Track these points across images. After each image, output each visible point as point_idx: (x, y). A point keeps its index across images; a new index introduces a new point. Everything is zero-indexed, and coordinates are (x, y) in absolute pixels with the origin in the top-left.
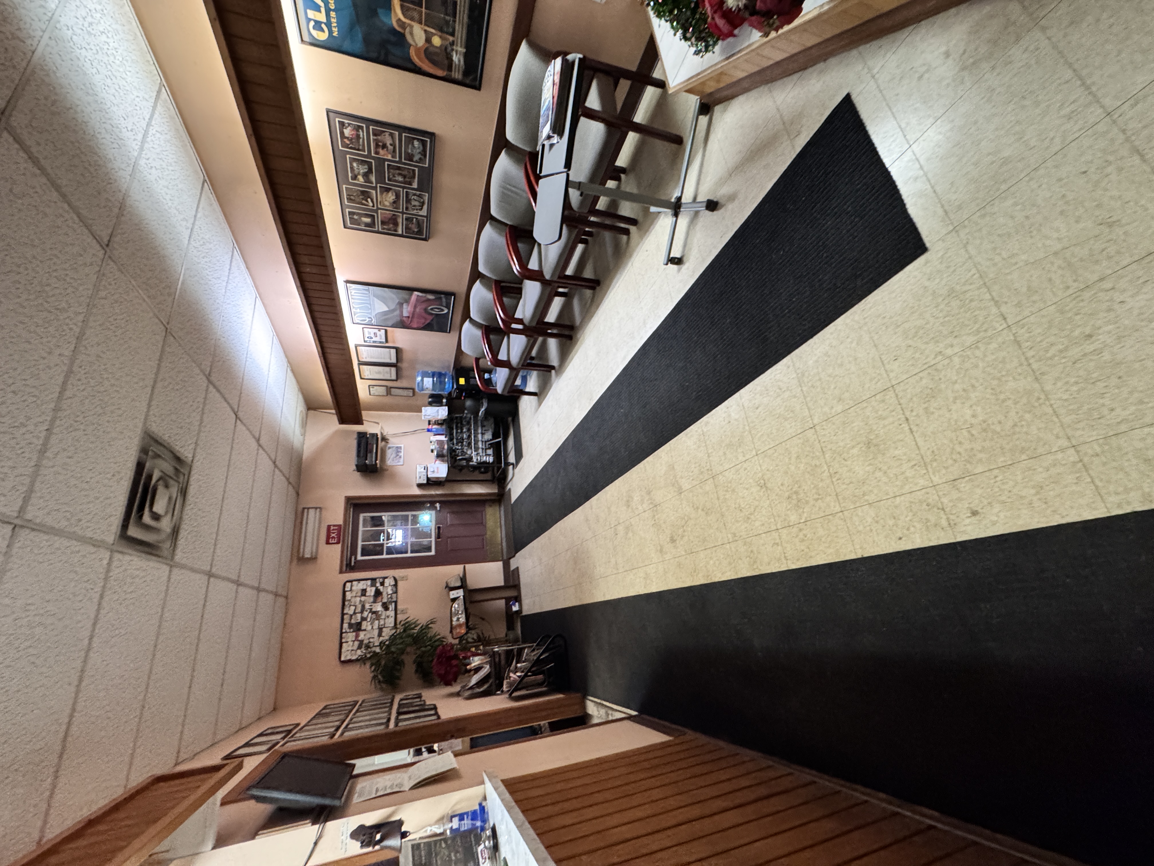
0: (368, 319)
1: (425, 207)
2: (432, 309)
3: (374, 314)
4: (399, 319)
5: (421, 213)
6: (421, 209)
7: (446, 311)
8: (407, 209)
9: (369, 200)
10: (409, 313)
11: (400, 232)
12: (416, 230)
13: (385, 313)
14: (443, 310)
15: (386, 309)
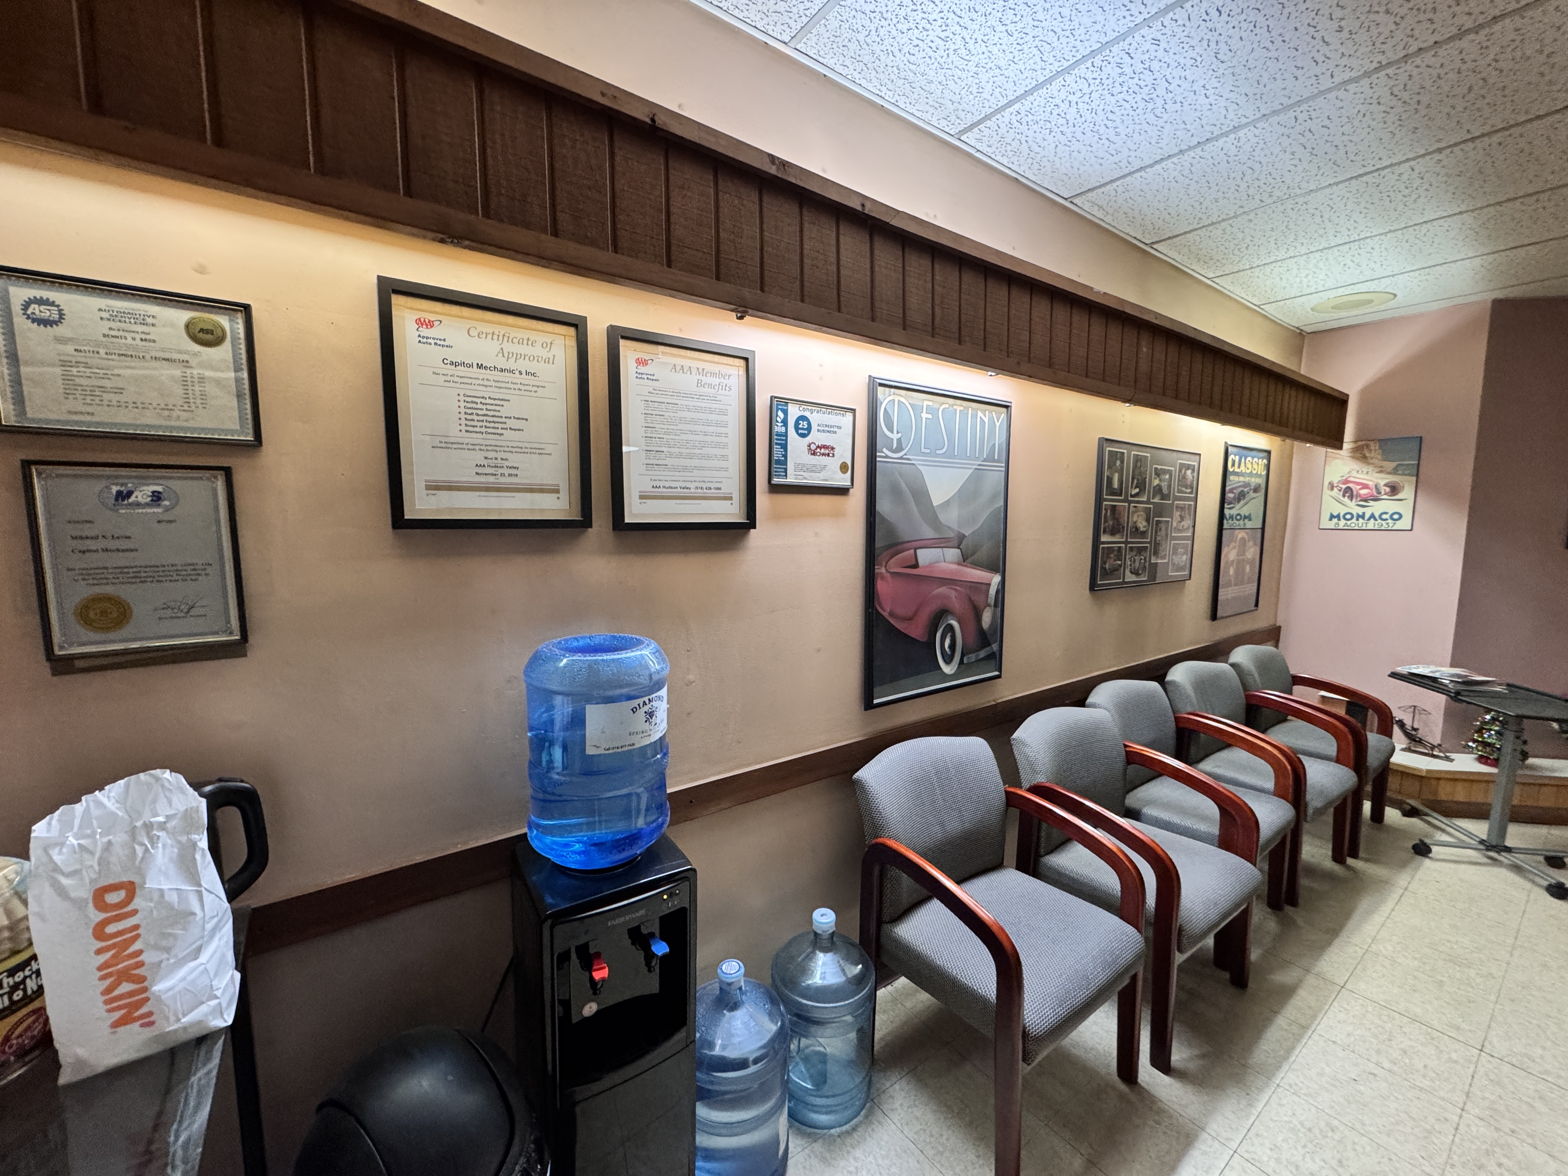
0: (895, 436)
1: (1134, 578)
2: (950, 628)
3: (915, 459)
4: (905, 533)
5: (1127, 572)
6: (1132, 572)
7: (947, 669)
8: (1131, 549)
9: (1137, 490)
10: (931, 565)
11: (1104, 538)
12: (1107, 566)
13: (921, 495)
14: (948, 661)
15: (937, 498)
